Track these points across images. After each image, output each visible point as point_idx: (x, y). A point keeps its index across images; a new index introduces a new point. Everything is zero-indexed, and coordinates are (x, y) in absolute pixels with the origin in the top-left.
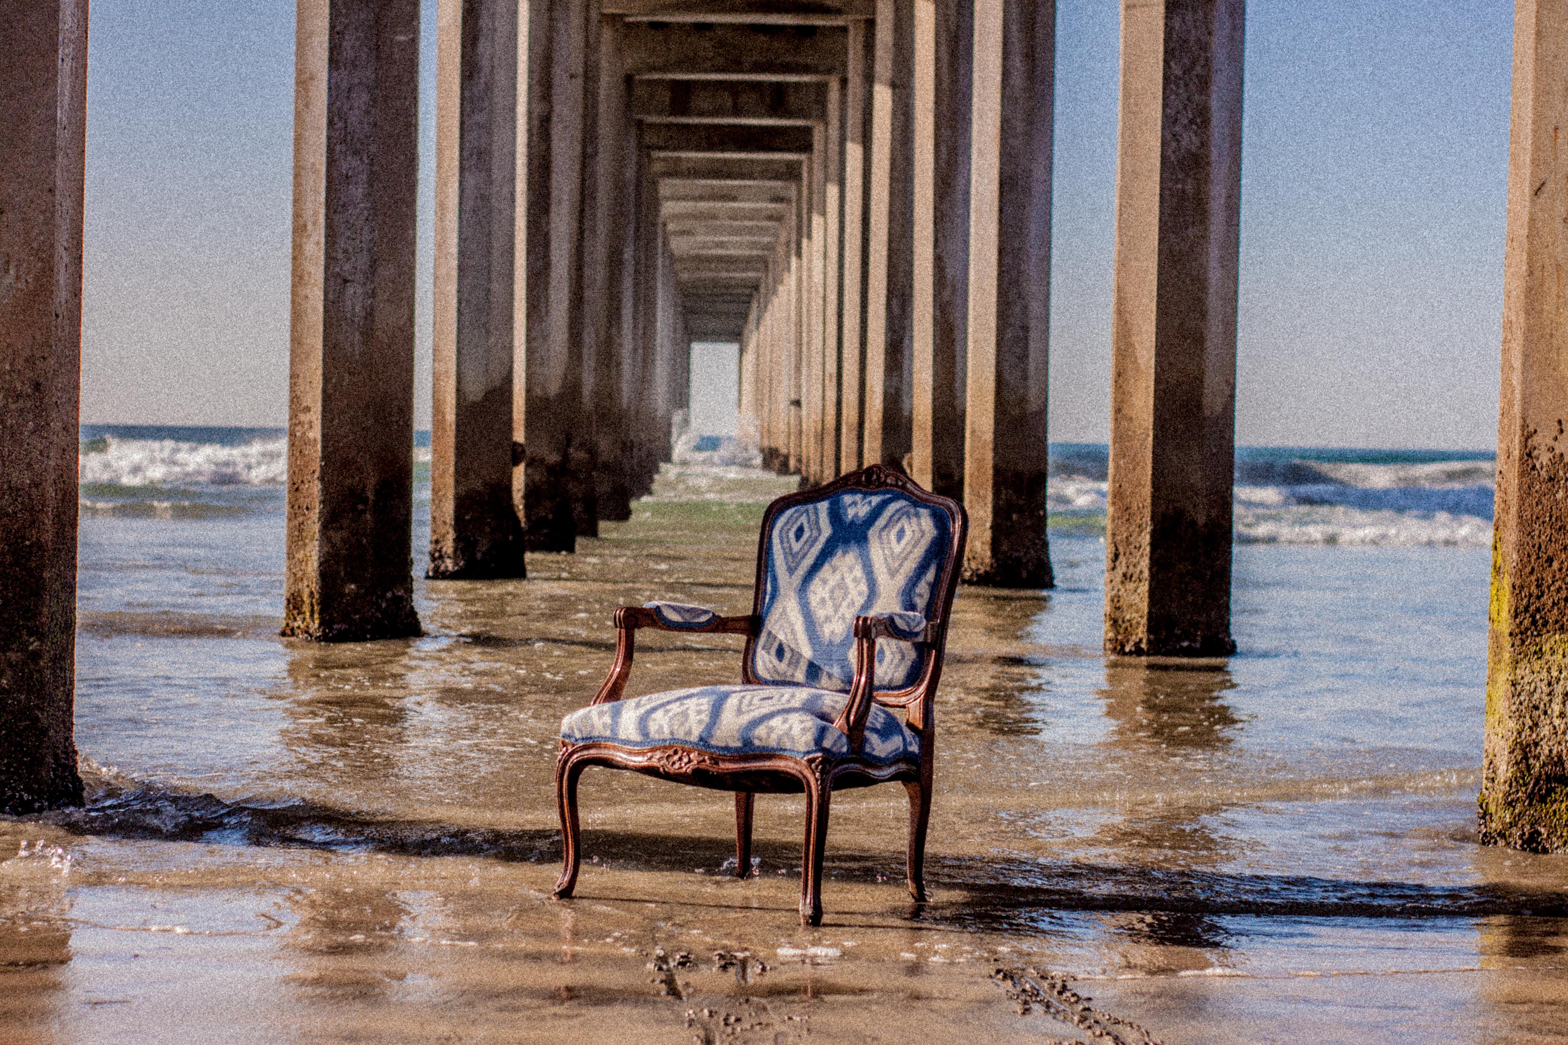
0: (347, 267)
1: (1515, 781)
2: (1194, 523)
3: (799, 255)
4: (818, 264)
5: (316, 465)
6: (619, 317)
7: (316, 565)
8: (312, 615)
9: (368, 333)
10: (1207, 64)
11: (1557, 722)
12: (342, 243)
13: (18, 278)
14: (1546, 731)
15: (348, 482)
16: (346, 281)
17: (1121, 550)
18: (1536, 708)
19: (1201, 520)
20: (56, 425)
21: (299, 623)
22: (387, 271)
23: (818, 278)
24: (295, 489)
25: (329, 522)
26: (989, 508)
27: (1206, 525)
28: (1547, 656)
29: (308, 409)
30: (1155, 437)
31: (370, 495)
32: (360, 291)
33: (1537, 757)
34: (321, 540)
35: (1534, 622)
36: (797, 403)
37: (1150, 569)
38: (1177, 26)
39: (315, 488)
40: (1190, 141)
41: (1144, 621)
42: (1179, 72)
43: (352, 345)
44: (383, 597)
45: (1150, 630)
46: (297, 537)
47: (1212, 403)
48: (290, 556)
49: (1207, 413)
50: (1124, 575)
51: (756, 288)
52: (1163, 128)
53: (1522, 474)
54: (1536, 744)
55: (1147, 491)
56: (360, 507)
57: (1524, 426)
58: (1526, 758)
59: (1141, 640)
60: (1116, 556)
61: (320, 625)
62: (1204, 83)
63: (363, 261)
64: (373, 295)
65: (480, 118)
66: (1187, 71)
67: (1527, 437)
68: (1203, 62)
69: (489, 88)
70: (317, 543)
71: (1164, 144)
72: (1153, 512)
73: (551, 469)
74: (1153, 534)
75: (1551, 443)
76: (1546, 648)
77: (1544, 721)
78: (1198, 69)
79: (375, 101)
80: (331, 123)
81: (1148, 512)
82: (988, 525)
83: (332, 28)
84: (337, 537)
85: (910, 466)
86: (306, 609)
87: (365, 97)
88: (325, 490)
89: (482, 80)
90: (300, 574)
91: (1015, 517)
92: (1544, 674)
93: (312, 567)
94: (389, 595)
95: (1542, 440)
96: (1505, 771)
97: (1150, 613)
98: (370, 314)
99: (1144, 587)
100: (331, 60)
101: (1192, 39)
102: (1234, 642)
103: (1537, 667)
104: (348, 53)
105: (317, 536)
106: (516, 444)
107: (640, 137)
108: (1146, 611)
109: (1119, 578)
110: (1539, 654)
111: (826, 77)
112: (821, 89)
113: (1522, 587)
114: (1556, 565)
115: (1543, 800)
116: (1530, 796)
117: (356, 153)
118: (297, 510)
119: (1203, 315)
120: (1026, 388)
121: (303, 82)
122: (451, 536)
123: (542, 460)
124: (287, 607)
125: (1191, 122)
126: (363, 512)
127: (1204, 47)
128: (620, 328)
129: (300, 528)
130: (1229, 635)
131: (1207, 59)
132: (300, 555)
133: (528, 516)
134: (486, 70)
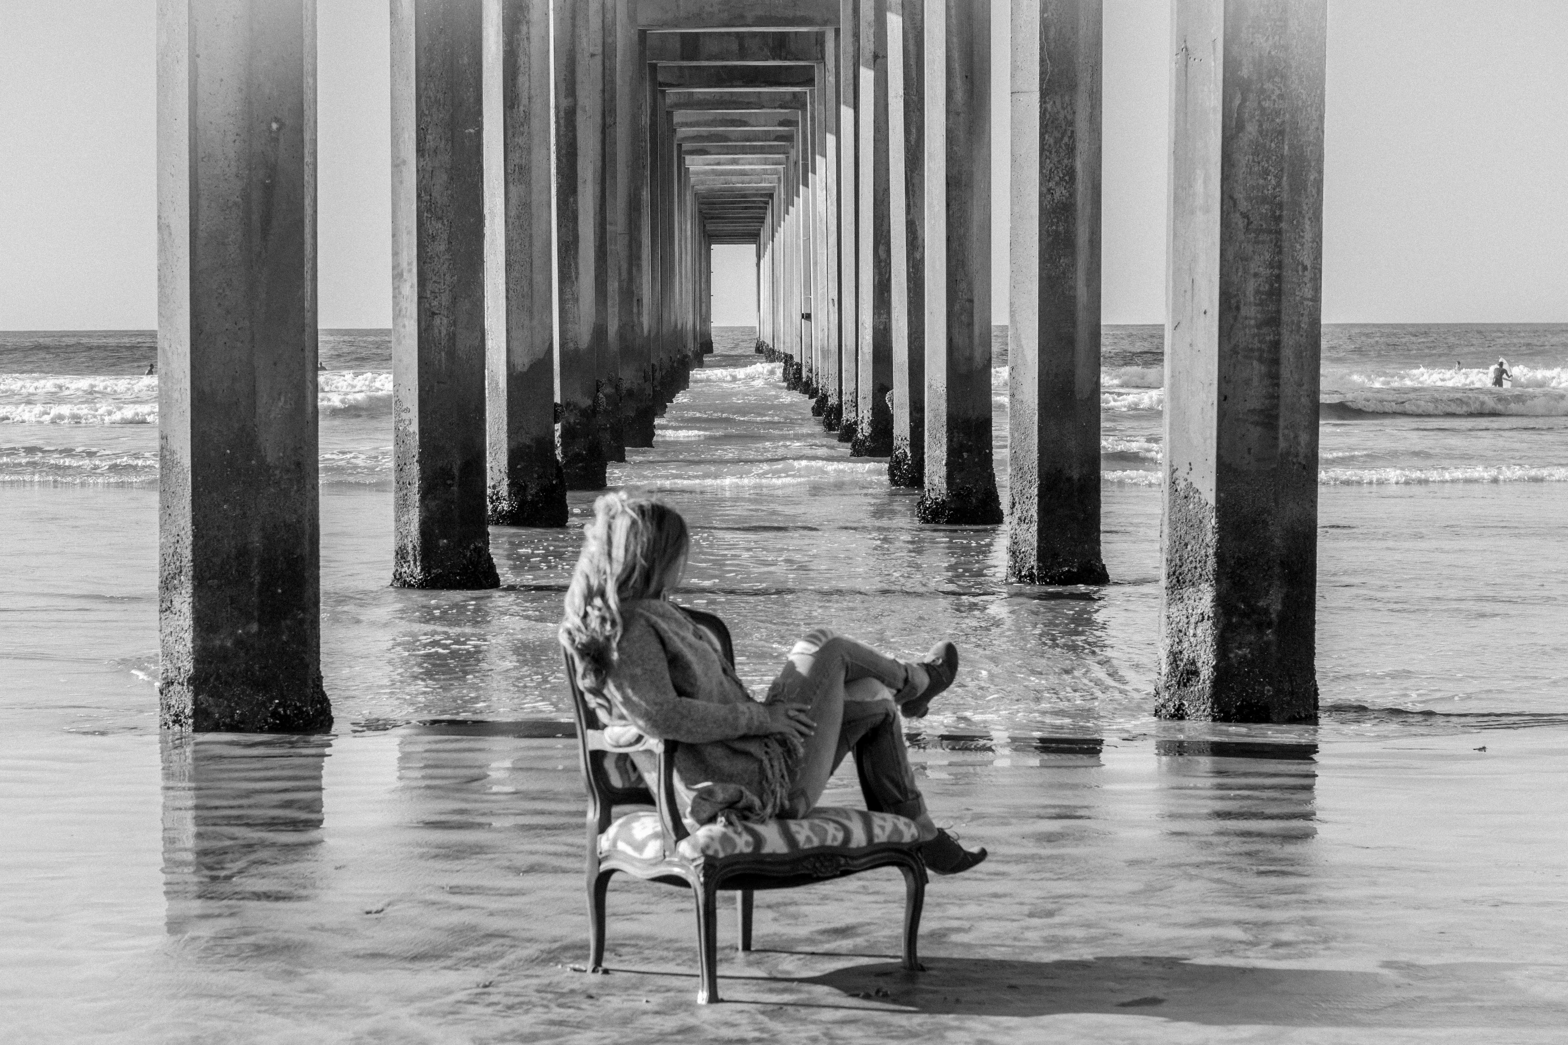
0: (435, 303)
1: (1171, 674)
2: (1069, 479)
3: (806, 185)
4: (821, 195)
5: (416, 451)
6: (639, 258)
7: (417, 525)
8: (415, 561)
9: (451, 354)
10: (1072, 136)
11: (1192, 639)
12: (430, 286)
13: (286, 402)
14: (1186, 645)
15: (440, 464)
16: (434, 314)
17: (1017, 499)
18: (1180, 631)
19: (1076, 476)
20: (308, 487)
21: (405, 569)
22: (465, 305)
23: (821, 207)
24: (400, 469)
25: (426, 493)
26: (944, 448)
27: (1079, 480)
28: (1186, 601)
29: (407, 410)
30: (1040, 415)
31: (456, 472)
32: (445, 321)
33: (1181, 660)
34: (420, 507)
35: (1178, 581)
36: (807, 317)
37: (1038, 514)
38: (1049, 109)
39: (415, 469)
40: (1060, 192)
41: (1035, 552)
42: (1051, 141)
43: (440, 360)
44: (468, 547)
45: (1039, 559)
46: (402, 505)
47: (1082, 389)
48: (398, 520)
49: (1078, 397)
50: (1020, 518)
51: (771, 196)
52: (1041, 184)
53: (1170, 494)
54: (1181, 652)
55: (1035, 455)
56: (449, 482)
57: (1171, 466)
58: (1175, 661)
59: (1033, 567)
60: (1014, 504)
61: (422, 570)
62: (1071, 150)
63: (445, 299)
64: (455, 323)
65: (520, 140)
66: (1058, 141)
67: (1174, 471)
68: (1069, 133)
69: (527, 115)
70: (417, 510)
71: (1041, 195)
72: (1039, 471)
73: (583, 412)
74: (1040, 488)
75: (1186, 476)
76: (1185, 596)
77: (1185, 639)
78: (1066, 139)
79: (452, 179)
80: (419, 196)
81: (1035, 471)
82: (944, 462)
83: (418, 126)
84: (433, 504)
85: (891, 400)
86: (410, 558)
87: (445, 177)
88: (423, 470)
89: (522, 108)
90: (405, 533)
91: (965, 455)
92: (1184, 612)
93: (414, 528)
94: (472, 546)
95: (1181, 474)
96: (1165, 669)
97: (1039, 547)
98: (452, 337)
99: (1034, 528)
100: (418, 151)
101: (1061, 116)
102: (1104, 566)
103: (1180, 608)
104: (431, 144)
105: (417, 504)
106: (556, 405)
107: (654, 79)
108: (1036, 545)
109: (1016, 521)
110: (1181, 599)
111: (823, 28)
112: (820, 40)
113: (1171, 561)
114: (1189, 547)
115: (1185, 685)
116: (1179, 683)
117: (440, 218)
118: (402, 485)
119: (1074, 324)
120: (972, 349)
121: (397, 165)
122: (506, 482)
123: (576, 406)
124: (396, 557)
125: (1062, 179)
126: (451, 486)
127: (1071, 123)
128: (639, 267)
129: (405, 498)
130: (1100, 560)
131: (1072, 132)
132: (405, 519)
133: (564, 452)
134: (525, 101)
